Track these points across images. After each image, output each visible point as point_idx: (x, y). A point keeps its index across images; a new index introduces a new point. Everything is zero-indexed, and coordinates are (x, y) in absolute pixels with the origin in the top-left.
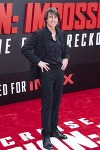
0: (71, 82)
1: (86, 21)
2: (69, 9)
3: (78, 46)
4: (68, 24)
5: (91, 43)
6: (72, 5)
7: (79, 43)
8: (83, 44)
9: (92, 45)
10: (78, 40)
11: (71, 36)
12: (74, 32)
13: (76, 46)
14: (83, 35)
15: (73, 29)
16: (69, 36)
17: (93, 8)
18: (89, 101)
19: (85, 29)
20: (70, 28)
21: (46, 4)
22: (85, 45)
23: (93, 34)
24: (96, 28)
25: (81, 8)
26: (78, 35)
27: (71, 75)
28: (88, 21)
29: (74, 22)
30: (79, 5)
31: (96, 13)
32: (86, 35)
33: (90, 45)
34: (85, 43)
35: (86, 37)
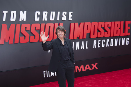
0: (96, 68)
1: (104, 33)
2: (95, 25)
3: (100, 47)
4: (94, 34)
5: (107, 45)
6: (96, 24)
7: (101, 45)
8: (103, 46)
9: (108, 46)
10: (100, 43)
11: (96, 41)
12: (97, 38)
13: (99, 47)
14: (103, 40)
15: (97, 37)
16: (94, 41)
17: (108, 25)
18: (108, 79)
19: (104, 37)
20: (95, 36)
21: (81, 23)
22: (104, 46)
23: (109, 40)
24: (110, 37)
25: (101, 25)
26: (100, 40)
27: (96, 64)
28: (106, 33)
29: (97, 33)
30: (100, 23)
31: (110, 28)
32: (104, 40)
33: (107, 46)
34: (104, 45)
35: (104, 42)
